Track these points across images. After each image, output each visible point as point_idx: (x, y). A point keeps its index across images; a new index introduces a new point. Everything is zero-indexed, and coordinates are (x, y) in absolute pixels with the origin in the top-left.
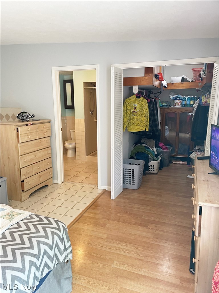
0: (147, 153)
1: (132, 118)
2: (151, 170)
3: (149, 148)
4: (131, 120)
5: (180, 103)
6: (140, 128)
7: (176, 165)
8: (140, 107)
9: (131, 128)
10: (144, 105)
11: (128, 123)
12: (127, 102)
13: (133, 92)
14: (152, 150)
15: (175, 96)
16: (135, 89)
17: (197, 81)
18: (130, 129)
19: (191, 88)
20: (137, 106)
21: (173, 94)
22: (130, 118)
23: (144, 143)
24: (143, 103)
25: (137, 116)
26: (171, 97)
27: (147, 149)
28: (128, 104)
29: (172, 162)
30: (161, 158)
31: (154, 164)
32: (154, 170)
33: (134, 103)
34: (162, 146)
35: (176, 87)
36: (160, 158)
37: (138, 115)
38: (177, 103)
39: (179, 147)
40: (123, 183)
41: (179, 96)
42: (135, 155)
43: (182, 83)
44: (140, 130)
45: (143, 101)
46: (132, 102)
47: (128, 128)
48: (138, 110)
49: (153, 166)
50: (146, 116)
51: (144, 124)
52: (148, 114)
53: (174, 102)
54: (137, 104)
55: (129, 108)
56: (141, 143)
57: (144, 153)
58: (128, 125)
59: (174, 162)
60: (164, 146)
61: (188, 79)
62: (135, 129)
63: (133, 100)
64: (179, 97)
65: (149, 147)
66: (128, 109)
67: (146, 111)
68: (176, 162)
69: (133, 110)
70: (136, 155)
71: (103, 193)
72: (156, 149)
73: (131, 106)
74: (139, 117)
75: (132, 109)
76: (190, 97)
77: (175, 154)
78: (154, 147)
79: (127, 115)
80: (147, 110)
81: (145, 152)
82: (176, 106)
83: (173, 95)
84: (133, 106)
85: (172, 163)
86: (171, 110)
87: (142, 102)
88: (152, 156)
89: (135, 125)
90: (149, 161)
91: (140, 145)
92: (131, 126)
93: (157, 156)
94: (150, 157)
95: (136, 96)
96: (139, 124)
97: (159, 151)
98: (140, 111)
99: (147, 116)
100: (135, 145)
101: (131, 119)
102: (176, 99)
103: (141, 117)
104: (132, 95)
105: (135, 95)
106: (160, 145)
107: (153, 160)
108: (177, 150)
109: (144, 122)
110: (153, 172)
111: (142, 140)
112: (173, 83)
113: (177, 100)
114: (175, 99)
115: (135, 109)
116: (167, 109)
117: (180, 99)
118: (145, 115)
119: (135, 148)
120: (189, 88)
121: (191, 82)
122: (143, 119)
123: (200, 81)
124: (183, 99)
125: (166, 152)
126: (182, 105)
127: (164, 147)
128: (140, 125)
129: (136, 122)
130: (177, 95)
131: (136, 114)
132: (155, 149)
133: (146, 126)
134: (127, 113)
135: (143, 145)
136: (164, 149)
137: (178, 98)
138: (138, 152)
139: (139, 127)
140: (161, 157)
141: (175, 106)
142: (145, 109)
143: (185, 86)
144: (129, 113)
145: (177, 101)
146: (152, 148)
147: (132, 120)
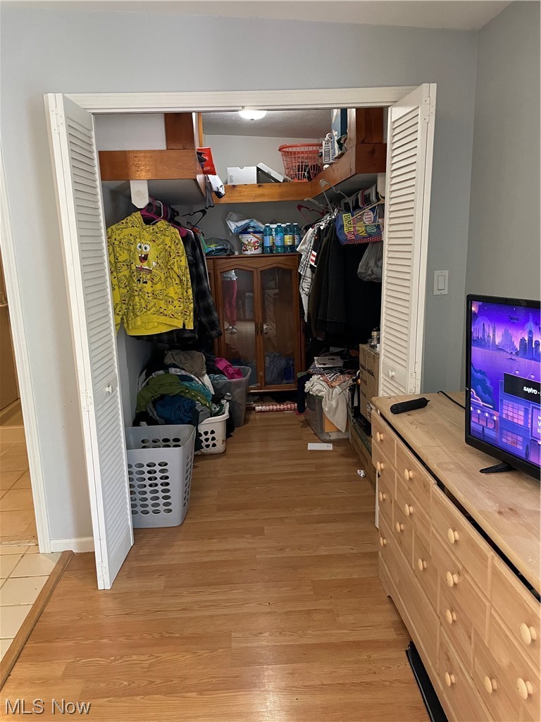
0: (188, 396)
1: (138, 289)
2: (207, 446)
3: (192, 380)
4: (137, 298)
5: (257, 242)
6: (168, 321)
7: (265, 416)
8: (160, 254)
9: (139, 323)
10: (173, 247)
11: (124, 306)
12: (114, 237)
13: (133, 202)
14: (200, 383)
15: (243, 223)
16: (139, 193)
17: (296, 180)
18: (135, 328)
19: (282, 200)
20: (150, 249)
21: (235, 217)
22: (133, 290)
23: (175, 366)
24: (168, 240)
25: (154, 284)
26: (233, 226)
27: (186, 384)
28: (117, 243)
29: (254, 409)
30: (228, 404)
31: (214, 425)
32: (214, 445)
33: (138, 240)
34: (226, 367)
35: (244, 196)
36: (227, 406)
37: (156, 280)
38: (249, 243)
39: (267, 365)
40: (134, 513)
41: (252, 224)
42: (151, 405)
43: (260, 186)
44: (166, 326)
45: (167, 233)
46: (132, 238)
47: (125, 325)
48: (154, 264)
49: (213, 432)
50: (181, 280)
51: (178, 307)
52: (189, 276)
53: (239, 240)
54: (149, 243)
55: (123, 256)
56: (166, 368)
57: (178, 397)
58: (126, 314)
59: (258, 408)
60: (230, 368)
61: (274, 174)
62: (151, 325)
63: (134, 231)
64: (253, 227)
65: (193, 376)
66: (120, 259)
67: (179, 267)
68: (264, 408)
69: (139, 264)
70: (154, 407)
71: (63, 571)
72: (210, 378)
73: (129, 250)
74: (159, 286)
75: (135, 259)
76: (283, 225)
77: (259, 384)
78: (204, 375)
79: (119, 282)
80: (184, 262)
81: (183, 394)
82: (249, 253)
83: (237, 221)
84: (135, 249)
85: (253, 412)
86: (237, 263)
87: (165, 235)
88: (204, 402)
89: (149, 313)
90: (200, 421)
91: (161, 372)
92: (138, 318)
93: (217, 399)
94: (199, 407)
95: (142, 216)
96: (162, 310)
97: (218, 384)
98: (162, 265)
99: (185, 283)
100: (148, 375)
101: (136, 293)
102: (245, 231)
103: (167, 285)
104: (129, 214)
105: (139, 212)
106: (218, 366)
107: (209, 415)
108: (261, 373)
109: (176, 303)
110: (211, 450)
111: (167, 357)
112: (234, 186)
113: (249, 233)
114: (241, 233)
115: (144, 259)
116: (224, 261)
117: (255, 232)
118: (177, 278)
119: (147, 384)
120: (280, 200)
121: (284, 181)
122: (174, 291)
123: (306, 180)
124: (265, 230)
125: (238, 385)
126: (263, 248)
127: (231, 370)
128: (165, 312)
129: (152, 304)
130: (247, 221)
131: (149, 277)
132: (206, 379)
133: (184, 313)
134: (120, 275)
135: (172, 370)
136: (231, 377)
137: (251, 230)
138: (163, 396)
139: (162, 319)
140: (228, 401)
141: (246, 252)
142: (178, 258)
143: (268, 194)
144: (127, 273)
145: (250, 238)
146: (200, 376)
147: (138, 295)
